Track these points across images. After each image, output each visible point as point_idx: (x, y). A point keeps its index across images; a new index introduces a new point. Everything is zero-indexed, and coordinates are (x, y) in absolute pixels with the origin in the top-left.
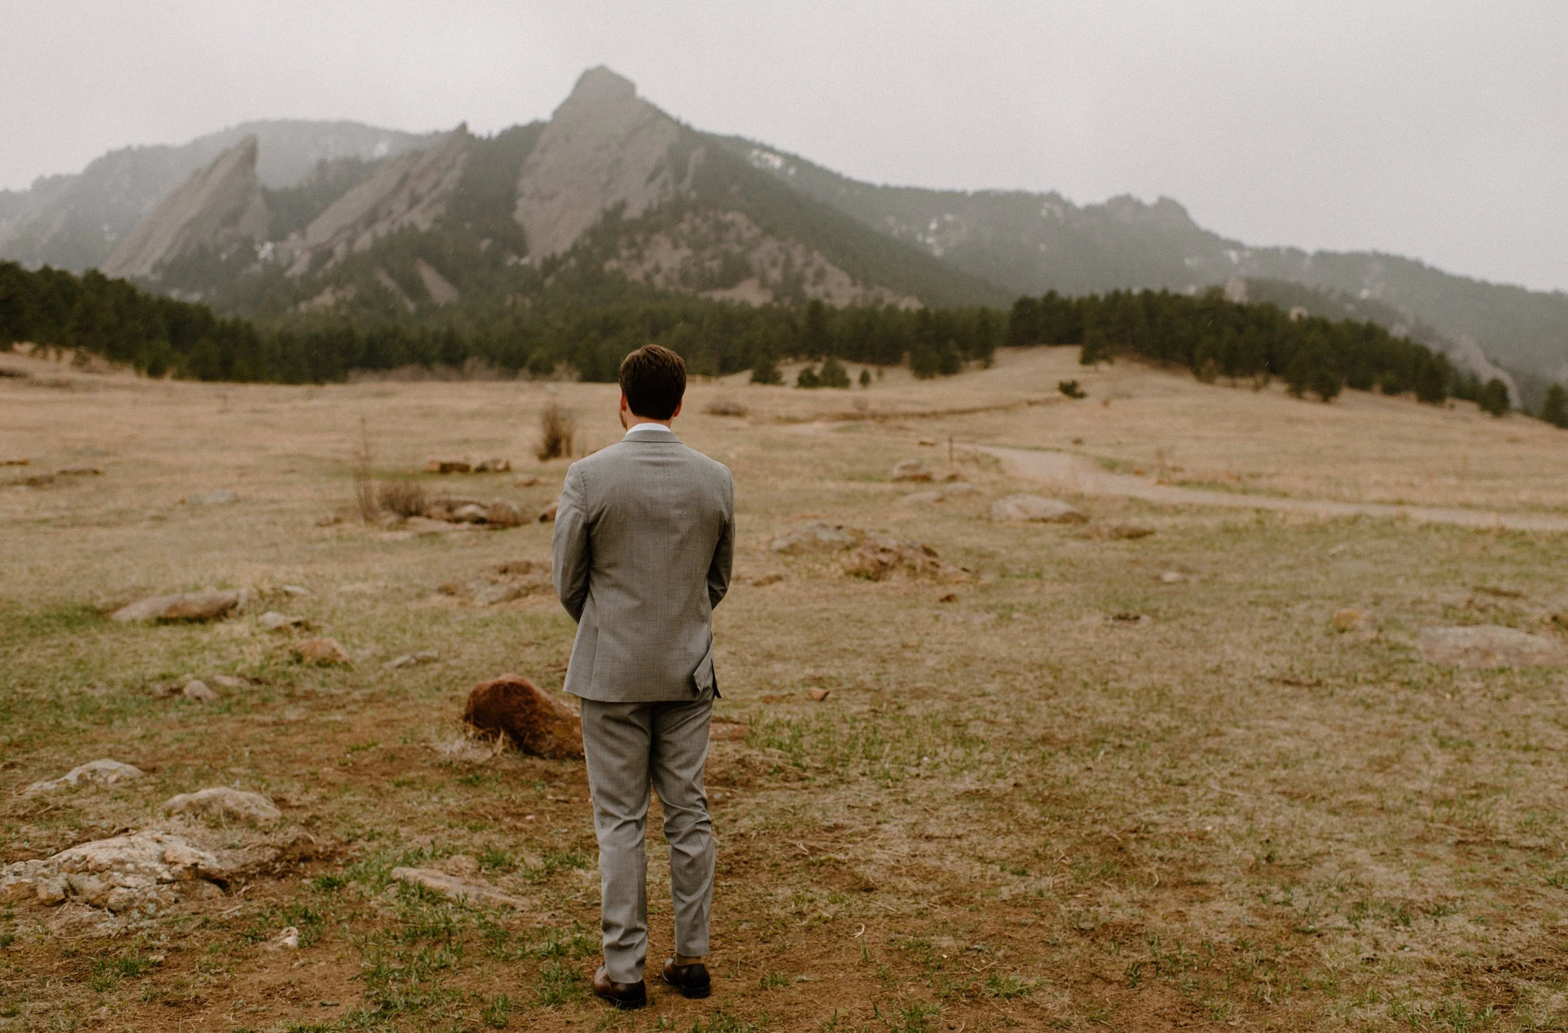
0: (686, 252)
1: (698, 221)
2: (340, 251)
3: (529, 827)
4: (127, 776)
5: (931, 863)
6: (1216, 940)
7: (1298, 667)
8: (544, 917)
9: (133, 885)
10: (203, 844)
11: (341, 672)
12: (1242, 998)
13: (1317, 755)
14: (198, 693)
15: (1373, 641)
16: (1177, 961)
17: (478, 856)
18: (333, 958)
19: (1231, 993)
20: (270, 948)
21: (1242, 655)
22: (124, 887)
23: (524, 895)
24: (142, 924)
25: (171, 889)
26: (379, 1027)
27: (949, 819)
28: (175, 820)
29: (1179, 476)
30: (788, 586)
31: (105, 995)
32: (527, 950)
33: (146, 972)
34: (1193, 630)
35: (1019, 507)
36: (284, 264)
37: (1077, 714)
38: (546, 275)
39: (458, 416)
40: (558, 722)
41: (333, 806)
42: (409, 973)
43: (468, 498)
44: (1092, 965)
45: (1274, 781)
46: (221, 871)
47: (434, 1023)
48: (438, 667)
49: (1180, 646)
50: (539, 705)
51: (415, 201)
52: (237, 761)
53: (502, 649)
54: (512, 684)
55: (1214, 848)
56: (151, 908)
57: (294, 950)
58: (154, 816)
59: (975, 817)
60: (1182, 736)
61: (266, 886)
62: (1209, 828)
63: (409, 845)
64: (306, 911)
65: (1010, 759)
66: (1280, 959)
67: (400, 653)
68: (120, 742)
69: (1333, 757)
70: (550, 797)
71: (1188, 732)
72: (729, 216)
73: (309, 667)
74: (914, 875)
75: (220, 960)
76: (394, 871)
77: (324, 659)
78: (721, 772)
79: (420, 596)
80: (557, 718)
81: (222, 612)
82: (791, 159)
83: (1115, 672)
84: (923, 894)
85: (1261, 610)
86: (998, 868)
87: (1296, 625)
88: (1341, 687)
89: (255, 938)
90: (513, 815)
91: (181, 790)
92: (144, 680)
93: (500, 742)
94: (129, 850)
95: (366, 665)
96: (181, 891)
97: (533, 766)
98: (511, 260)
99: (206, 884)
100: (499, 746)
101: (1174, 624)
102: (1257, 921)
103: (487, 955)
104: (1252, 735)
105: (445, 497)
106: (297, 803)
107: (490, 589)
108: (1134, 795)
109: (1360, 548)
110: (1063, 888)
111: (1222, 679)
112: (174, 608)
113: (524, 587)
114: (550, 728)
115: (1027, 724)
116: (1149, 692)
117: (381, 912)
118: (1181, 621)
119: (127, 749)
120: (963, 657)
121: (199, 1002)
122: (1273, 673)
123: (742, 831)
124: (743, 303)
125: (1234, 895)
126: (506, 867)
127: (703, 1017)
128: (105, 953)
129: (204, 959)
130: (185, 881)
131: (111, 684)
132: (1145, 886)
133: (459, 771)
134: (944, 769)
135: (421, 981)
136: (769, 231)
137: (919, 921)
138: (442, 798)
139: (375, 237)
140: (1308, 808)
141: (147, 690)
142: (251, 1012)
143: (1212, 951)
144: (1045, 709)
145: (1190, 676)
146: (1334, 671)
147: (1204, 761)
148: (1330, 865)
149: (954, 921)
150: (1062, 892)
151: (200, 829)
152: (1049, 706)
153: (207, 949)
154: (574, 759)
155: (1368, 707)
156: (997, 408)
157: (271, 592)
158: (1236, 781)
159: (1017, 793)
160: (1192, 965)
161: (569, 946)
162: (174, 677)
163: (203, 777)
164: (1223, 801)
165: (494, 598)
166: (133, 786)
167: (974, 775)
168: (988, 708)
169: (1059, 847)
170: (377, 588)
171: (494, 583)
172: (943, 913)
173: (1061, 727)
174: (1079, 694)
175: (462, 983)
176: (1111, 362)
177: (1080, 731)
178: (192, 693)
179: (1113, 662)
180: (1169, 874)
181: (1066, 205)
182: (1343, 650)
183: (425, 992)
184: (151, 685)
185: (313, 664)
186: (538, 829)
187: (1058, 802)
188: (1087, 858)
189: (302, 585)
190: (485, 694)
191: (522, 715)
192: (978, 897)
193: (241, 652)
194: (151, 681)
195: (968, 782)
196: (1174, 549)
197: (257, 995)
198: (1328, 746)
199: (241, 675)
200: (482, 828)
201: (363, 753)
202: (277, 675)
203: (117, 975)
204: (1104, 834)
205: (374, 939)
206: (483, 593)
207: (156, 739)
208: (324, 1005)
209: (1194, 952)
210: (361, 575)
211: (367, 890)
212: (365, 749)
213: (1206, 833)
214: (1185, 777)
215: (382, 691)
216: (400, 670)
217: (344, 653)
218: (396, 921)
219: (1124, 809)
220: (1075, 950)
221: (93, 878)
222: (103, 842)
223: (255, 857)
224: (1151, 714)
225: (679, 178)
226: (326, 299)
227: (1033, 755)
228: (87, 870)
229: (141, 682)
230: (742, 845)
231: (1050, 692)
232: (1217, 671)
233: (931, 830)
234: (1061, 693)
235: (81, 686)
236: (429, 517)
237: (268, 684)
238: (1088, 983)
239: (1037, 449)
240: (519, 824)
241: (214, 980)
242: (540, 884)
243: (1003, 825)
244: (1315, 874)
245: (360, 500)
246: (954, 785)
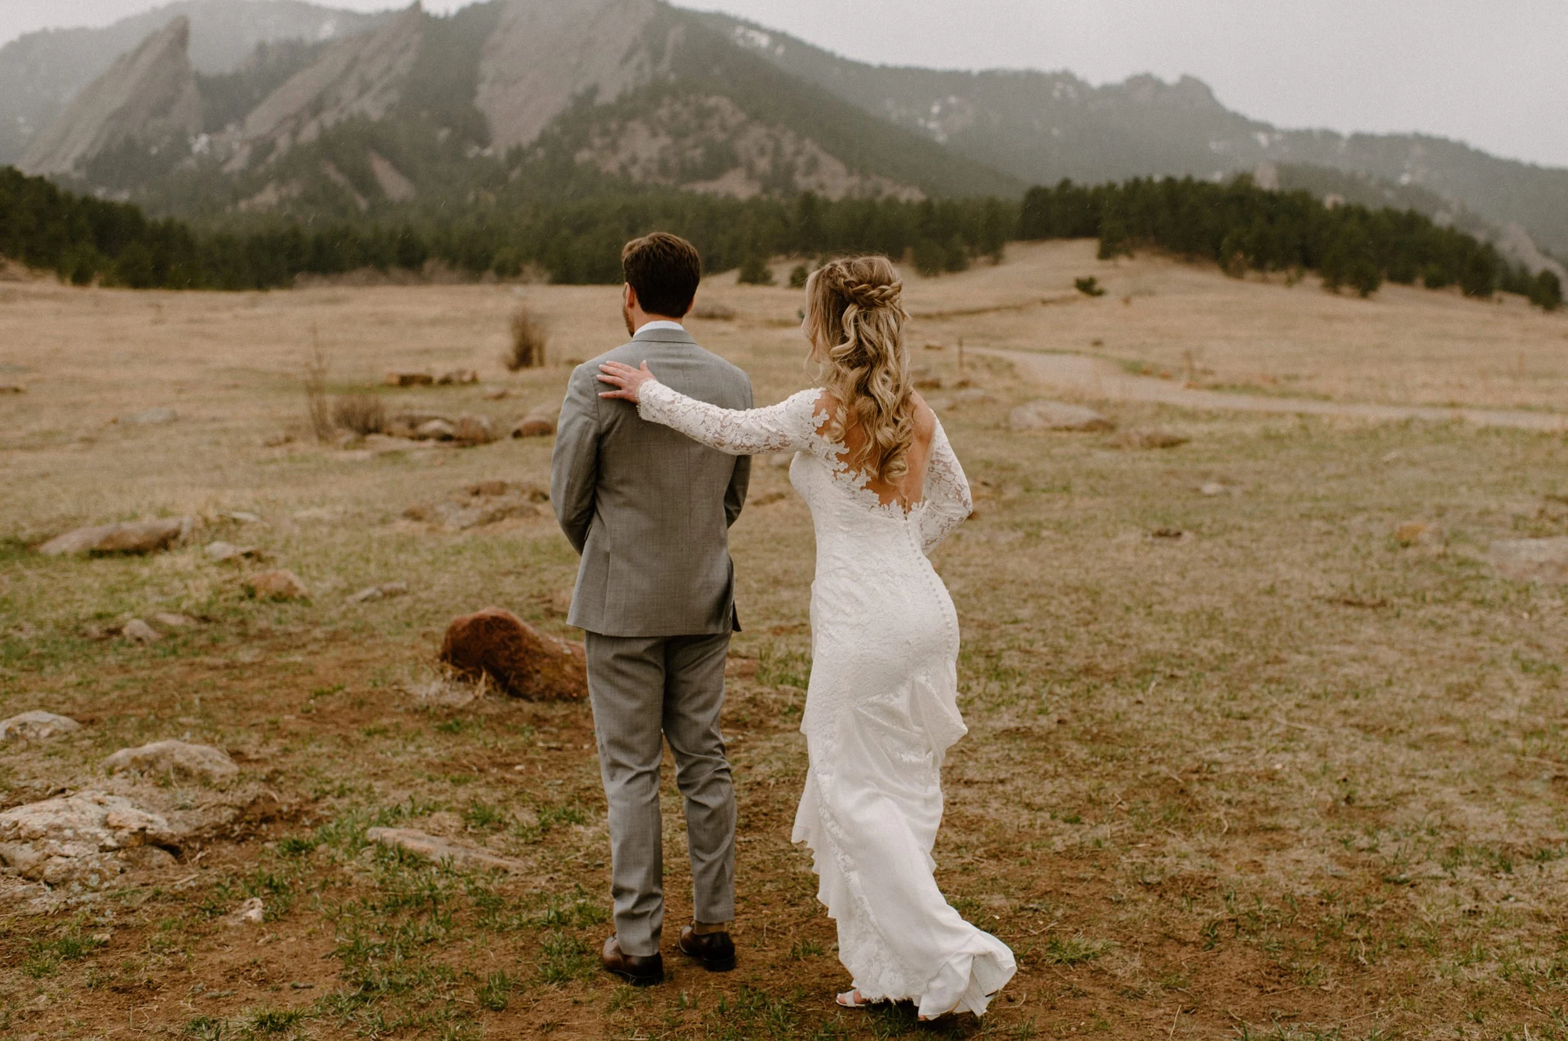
0: (665, 140)
1: (678, 107)
2: (283, 143)
3: (520, 779)
4: (62, 729)
5: (973, 811)
6: (1298, 893)
7: (1360, 586)
8: (542, 881)
9: (73, 854)
10: (151, 805)
11: (299, 607)
12: (1333, 959)
13: (1389, 683)
14: (139, 634)
15: (1439, 556)
16: (1258, 919)
17: (464, 813)
18: (303, 933)
19: (1319, 953)
20: (231, 922)
21: (1297, 574)
22: (62, 856)
23: (517, 856)
24: (83, 898)
25: (116, 857)
26: (360, 1013)
27: (990, 761)
28: (117, 778)
29: (1210, 380)
30: (792, 505)
31: (43, 981)
32: (525, 920)
33: (90, 954)
34: (1242, 547)
35: (1040, 414)
36: (222, 158)
37: (1120, 641)
38: (512, 167)
39: (418, 324)
40: (546, 660)
41: (297, 759)
42: (391, 948)
43: (434, 413)
44: (1164, 924)
45: (1345, 712)
46: (172, 836)
47: (422, 1006)
48: (407, 600)
49: (1227, 564)
50: (525, 642)
51: (364, 88)
52: (187, 709)
53: (478, 578)
54: (495, 619)
55: (1286, 789)
56: (94, 880)
57: (258, 924)
58: (93, 773)
59: (1019, 758)
60: (1237, 665)
61: (224, 851)
62: (1278, 766)
63: (385, 801)
64: (271, 881)
65: (1051, 693)
66: (1371, 913)
67: (364, 585)
68: (52, 690)
69: (1407, 685)
70: (540, 744)
71: (1244, 660)
72: (712, 101)
73: (263, 602)
74: (954, 826)
75: (174, 938)
76: (369, 831)
77: (280, 594)
78: (731, 713)
79: (384, 521)
80: (546, 656)
81: (164, 543)
82: (779, 37)
83: (1159, 594)
84: (967, 846)
85: (1315, 523)
86: (1048, 816)
87: (1354, 540)
88: (1408, 607)
89: (215, 911)
90: (500, 765)
91: (125, 744)
92: (77, 619)
93: (482, 683)
94: (68, 815)
95: (326, 600)
96: (128, 859)
97: (520, 710)
98: (473, 151)
99: (156, 851)
100: (482, 687)
101: (1221, 540)
102: (1343, 871)
103: (480, 927)
104: (1316, 662)
105: (407, 412)
106: (256, 757)
107: (461, 513)
108: (1192, 731)
109: (1416, 455)
110: (1122, 836)
111: (1277, 601)
112: (109, 539)
113: (499, 510)
114: (537, 667)
115: (1066, 653)
116: (1198, 616)
117: (356, 878)
118: (1227, 536)
119: (61, 699)
120: (991, 580)
121: (152, 987)
122: (1331, 593)
123: (759, 779)
124: (729, 197)
125: (1313, 842)
126: (496, 825)
127: (728, 993)
128: (42, 933)
129: (156, 937)
130: (132, 848)
131: (40, 625)
132: (1214, 833)
133: (435, 717)
134: (979, 704)
135: (406, 958)
136: (756, 116)
137: (964, 878)
138: (419, 747)
139: (322, 128)
140: (1386, 742)
141: (81, 631)
142: (212, 998)
143: (1296, 906)
144: (1085, 636)
145: (1242, 597)
146: (1399, 589)
147: (1265, 691)
148: (1416, 806)
149: (1005, 877)
150: (1121, 841)
151: (147, 788)
152: (1089, 633)
153: (159, 926)
154: (565, 700)
155: (1440, 629)
156: (1008, 308)
157: (217, 520)
158: (1303, 713)
159: (1062, 731)
160: (1275, 922)
161: (572, 914)
162: (111, 616)
163: (148, 729)
164: (1291, 737)
165: (465, 523)
166: (69, 740)
167: (1014, 710)
168: (1022, 635)
169: (1114, 790)
170: (336, 513)
171: (465, 506)
172: (991, 868)
173: (1104, 656)
174: (1121, 619)
175: (452, 958)
176: (1131, 256)
177: (1126, 660)
178: (132, 634)
179: (1155, 583)
180: (1239, 819)
181: (1081, 86)
182: (1407, 567)
183: (411, 971)
184: (86, 625)
185: (267, 599)
186: (529, 781)
187: (1108, 740)
188: (1146, 802)
189: (252, 511)
190: (464, 629)
191: (507, 653)
192: (1028, 848)
193: (186, 587)
194: (84, 621)
195: (1006, 720)
196: (1211, 459)
197: (218, 978)
198: (1400, 672)
199: (186, 613)
200: (466, 781)
201: (328, 698)
202: (227, 611)
203: (57, 958)
204: (1163, 775)
205: (350, 910)
206: (453, 518)
207: (94, 686)
208: (295, 987)
209: (1276, 907)
210: (317, 500)
211: (340, 854)
212: (329, 693)
213: (1276, 772)
214: (1246, 710)
215: (345, 628)
216: (366, 605)
217: (302, 586)
218: (374, 888)
219: (1182, 746)
220: (1142, 907)
221: (25, 846)
222: (37, 806)
223: (209, 819)
224: (1203, 641)
225: (657, 56)
226: (268, 196)
227: (1076, 687)
228: (19, 838)
229: (74, 622)
230: (760, 795)
231: (1089, 618)
232: (1271, 591)
233: (970, 774)
234: (1101, 618)
235: (6, 628)
236: (390, 434)
237: (218, 622)
238: (1159, 945)
239: (1053, 352)
240: (508, 776)
241: (169, 962)
242: (534, 843)
243: (1050, 767)
244: (1399, 816)
245: (313, 415)
246: (991, 723)
